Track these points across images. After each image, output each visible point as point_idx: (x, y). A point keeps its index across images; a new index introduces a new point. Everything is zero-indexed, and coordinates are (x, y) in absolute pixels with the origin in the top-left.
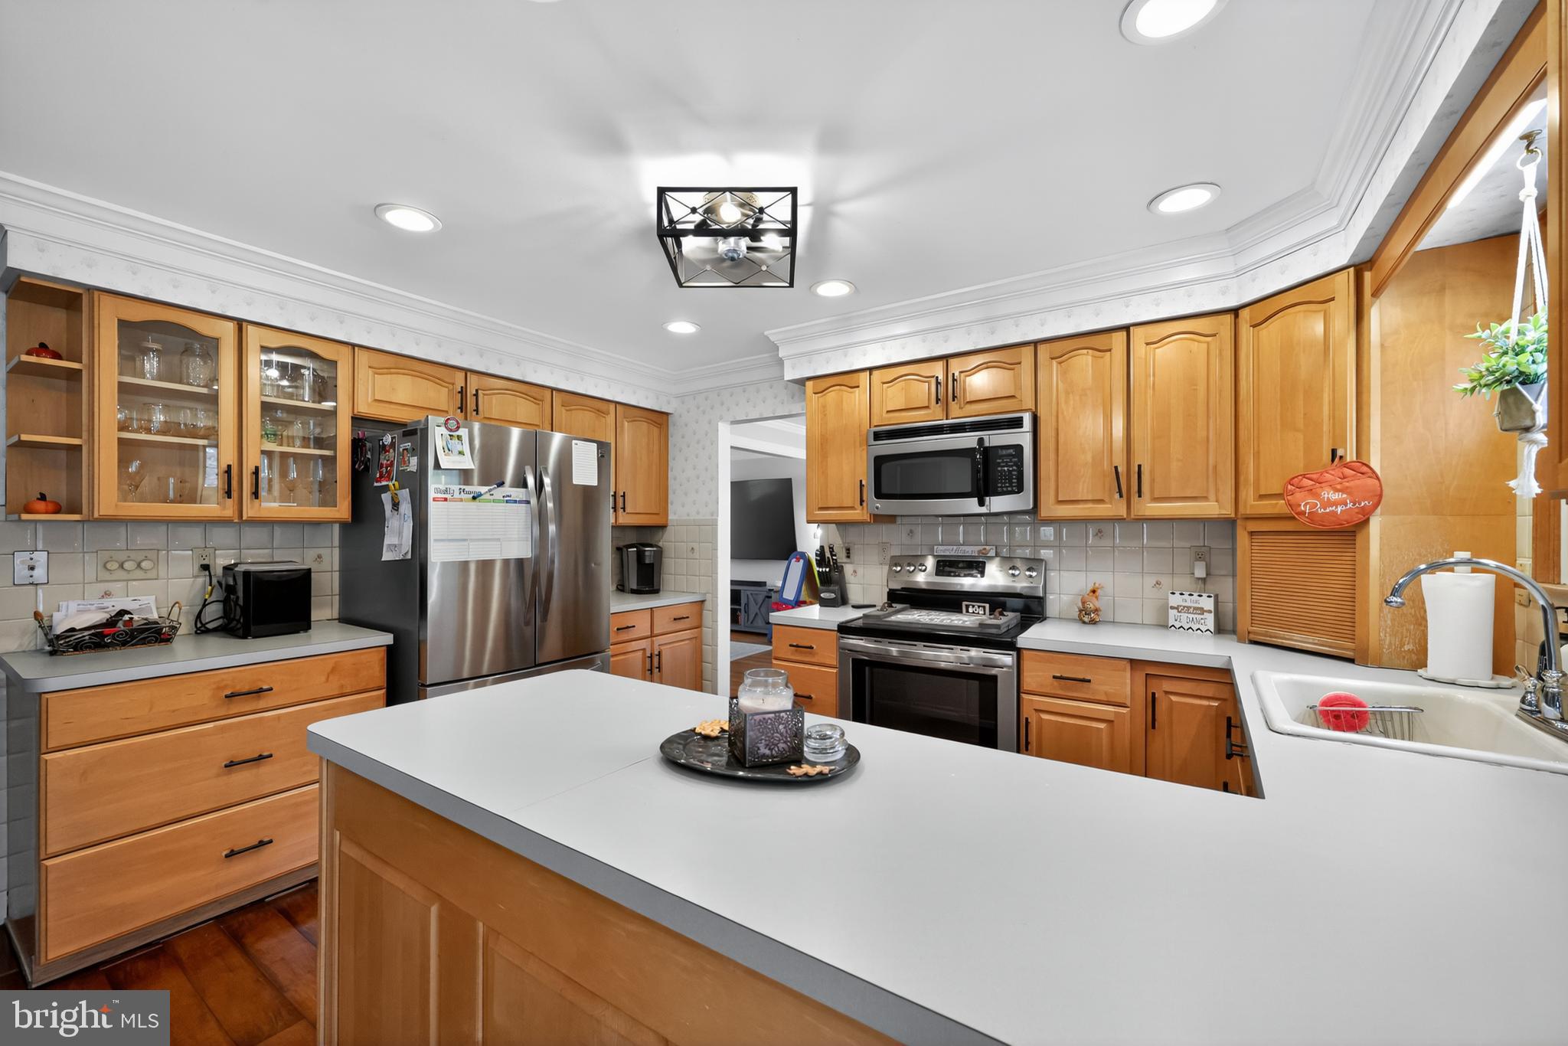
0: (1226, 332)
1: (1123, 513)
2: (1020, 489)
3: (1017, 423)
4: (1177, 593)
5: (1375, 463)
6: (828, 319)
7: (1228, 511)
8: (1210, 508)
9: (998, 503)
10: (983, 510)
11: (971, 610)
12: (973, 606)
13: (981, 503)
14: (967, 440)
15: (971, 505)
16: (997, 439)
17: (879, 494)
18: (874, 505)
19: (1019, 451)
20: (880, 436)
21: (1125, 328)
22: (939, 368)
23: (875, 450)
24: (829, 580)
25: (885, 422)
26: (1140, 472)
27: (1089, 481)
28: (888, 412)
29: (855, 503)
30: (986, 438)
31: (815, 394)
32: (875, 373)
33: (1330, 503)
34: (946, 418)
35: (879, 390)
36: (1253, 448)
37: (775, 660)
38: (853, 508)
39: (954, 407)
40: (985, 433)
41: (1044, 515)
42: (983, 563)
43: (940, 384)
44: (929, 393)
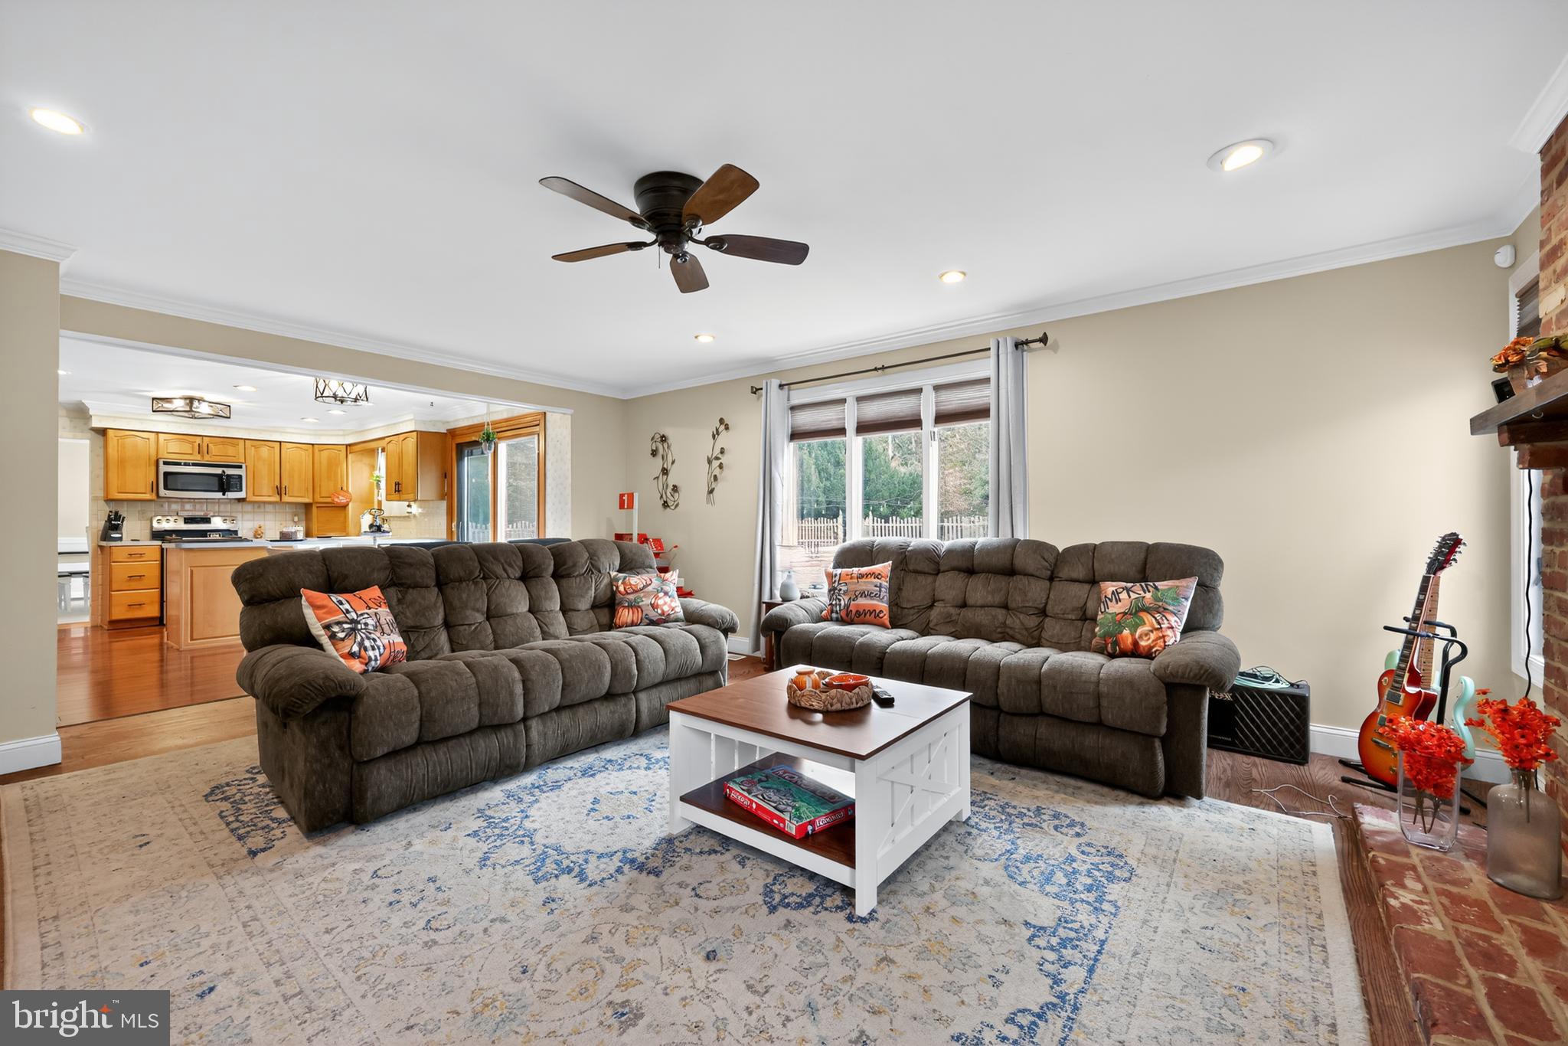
0: (311, 450)
1: (279, 499)
2: (241, 490)
3: (240, 467)
5: (350, 490)
7: (311, 501)
8: (306, 500)
9: (231, 495)
10: (224, 497)
12: (213, 534)
13: (224, 495)
14: (219, 471)
15: (219, 495)
16: (230, 471)
17: (166, 487)
18: (163, 492)
19: (240, 477)
20: (165, 463)
21: (280, 442)
22: (198, 440)
23: (163, 468)
24: (116, 528)
25: (165, 455)
26: (286, 488)
27: (266, 489)
28: (168, 453)
29: (147, 491)
30: (227, 471)
31: (116, 435)
32: (161, 435)
33: (341, 500)
34: (202, 460)
35: (163, 443)
36: (319, 484)
37: (113, 562)
38: (146, 493)
39: (206, 457)
40: (225, 469)
41: (249, 500)
42: (209, 518)
43: (199, 446)
44: (193, 449)
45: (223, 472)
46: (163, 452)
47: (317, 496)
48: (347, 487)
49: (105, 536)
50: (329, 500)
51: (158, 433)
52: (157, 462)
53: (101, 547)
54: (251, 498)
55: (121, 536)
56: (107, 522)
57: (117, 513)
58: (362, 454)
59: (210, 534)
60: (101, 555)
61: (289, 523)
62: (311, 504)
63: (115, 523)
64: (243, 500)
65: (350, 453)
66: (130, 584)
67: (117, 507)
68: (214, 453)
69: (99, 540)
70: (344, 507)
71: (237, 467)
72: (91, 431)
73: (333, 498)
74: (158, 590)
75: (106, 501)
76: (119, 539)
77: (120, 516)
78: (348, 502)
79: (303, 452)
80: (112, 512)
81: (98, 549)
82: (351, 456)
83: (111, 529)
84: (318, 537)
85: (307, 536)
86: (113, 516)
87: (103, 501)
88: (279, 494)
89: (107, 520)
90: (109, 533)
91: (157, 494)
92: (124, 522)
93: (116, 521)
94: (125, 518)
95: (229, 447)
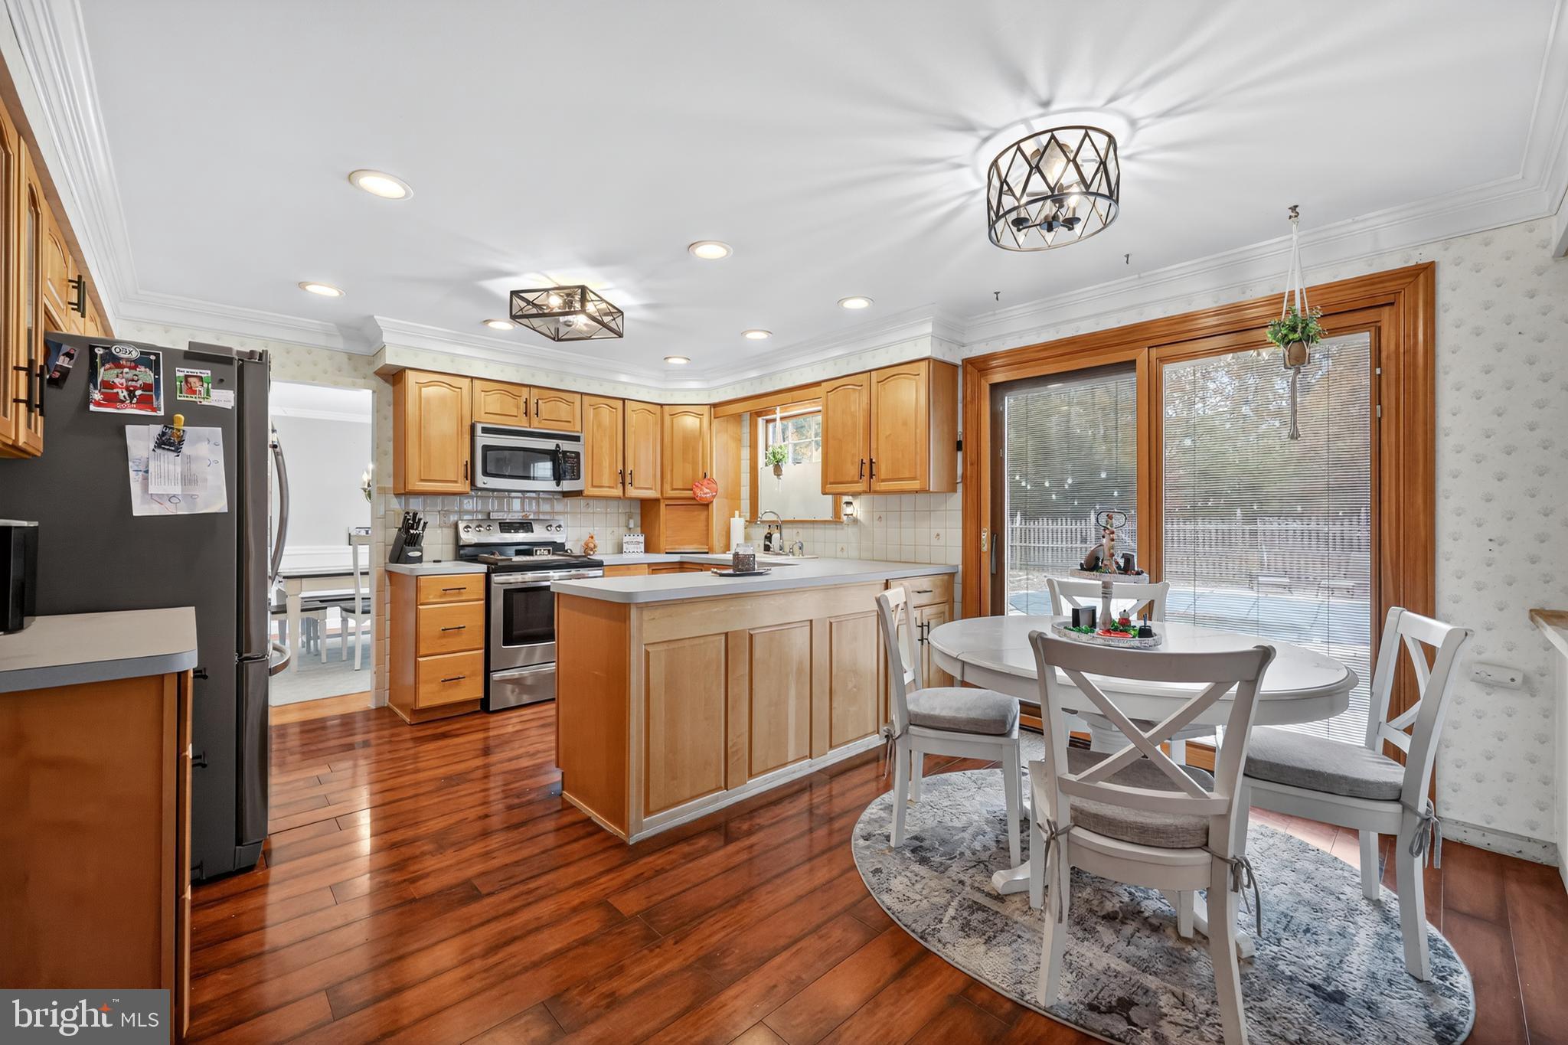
0: (659, 414)
1: (621, 494)
2: (578, 477)
4: (630, 535)
5: (715, 478)
7: (658, 495)
8: (650, 493)
9: (567, 485)
10: (559, 489)
11: (539, 553)
12: (542, 549)
13: (558, 485)
14: (549, 445)
15: (552, 485)
16: (566, 446)
17: (485, 473)
18: (481, 481)
19: (578, 454)
20: (485, 430)
21: (624, 400)
22: (525, 392)
23: (482, 440)
24: (414, 541)
25: (484, 420)
26: (631, 474)
27: (607, 476)
28: (486, 413)
29: (458, 478)
30: (560, 445)
31: (417, 383)
32: (476, 382)
33: (706, 493)
34: (530, 427)
35: (479, 396)
36: (670, 468)
37: (421, 604)
38: (456, 482)
39: (535, 421)
40: (560, 442)
41: (586, 493)
42: (531, 523)
43: (526, 403)
44: (518, 407)
45: (558, 446)
46: (483, 413)
47: (667, 487)
48: (711, 474)
49: (398, 555)
50: (689, 494)
51: (472, 378)
52: (473, 428)
53: (390, 573)
54: (591, 491)
55: (421, 556)
56: (400, 529)
57: (415, 515)
58: (727, 421)
59: (536, 551)
60: (391, 585)
61: (623, 530)
62: (657, 500)
63: (412, 531)
64: (578, 494)
65: (715, 418)
66: (444, 641)
67: (415, 505)
68: (543, 414)
69: (388, 561)
70: (706, 506)
71: (577, 439)
72: (377, 373)
73: (691, 490)
74: (482, 651)
75: (399, 494)
76: (419, 560)
77: (420, 520)
78: (714, 497)
79: (650, 417)
80: (408, 513)
81: (386, 571)
82: (715, 423)
83: (405, 543)
84: (667, 553)
85: (647, 550)
86: (409, 519)
87: (394, 494)
88: (623, 484)
89: (401, 526)
90: (402, 547)
91: (473, 483)
92: (423, 530)
93: (413, 529)
94: (425, 524)
95: (563, 406)
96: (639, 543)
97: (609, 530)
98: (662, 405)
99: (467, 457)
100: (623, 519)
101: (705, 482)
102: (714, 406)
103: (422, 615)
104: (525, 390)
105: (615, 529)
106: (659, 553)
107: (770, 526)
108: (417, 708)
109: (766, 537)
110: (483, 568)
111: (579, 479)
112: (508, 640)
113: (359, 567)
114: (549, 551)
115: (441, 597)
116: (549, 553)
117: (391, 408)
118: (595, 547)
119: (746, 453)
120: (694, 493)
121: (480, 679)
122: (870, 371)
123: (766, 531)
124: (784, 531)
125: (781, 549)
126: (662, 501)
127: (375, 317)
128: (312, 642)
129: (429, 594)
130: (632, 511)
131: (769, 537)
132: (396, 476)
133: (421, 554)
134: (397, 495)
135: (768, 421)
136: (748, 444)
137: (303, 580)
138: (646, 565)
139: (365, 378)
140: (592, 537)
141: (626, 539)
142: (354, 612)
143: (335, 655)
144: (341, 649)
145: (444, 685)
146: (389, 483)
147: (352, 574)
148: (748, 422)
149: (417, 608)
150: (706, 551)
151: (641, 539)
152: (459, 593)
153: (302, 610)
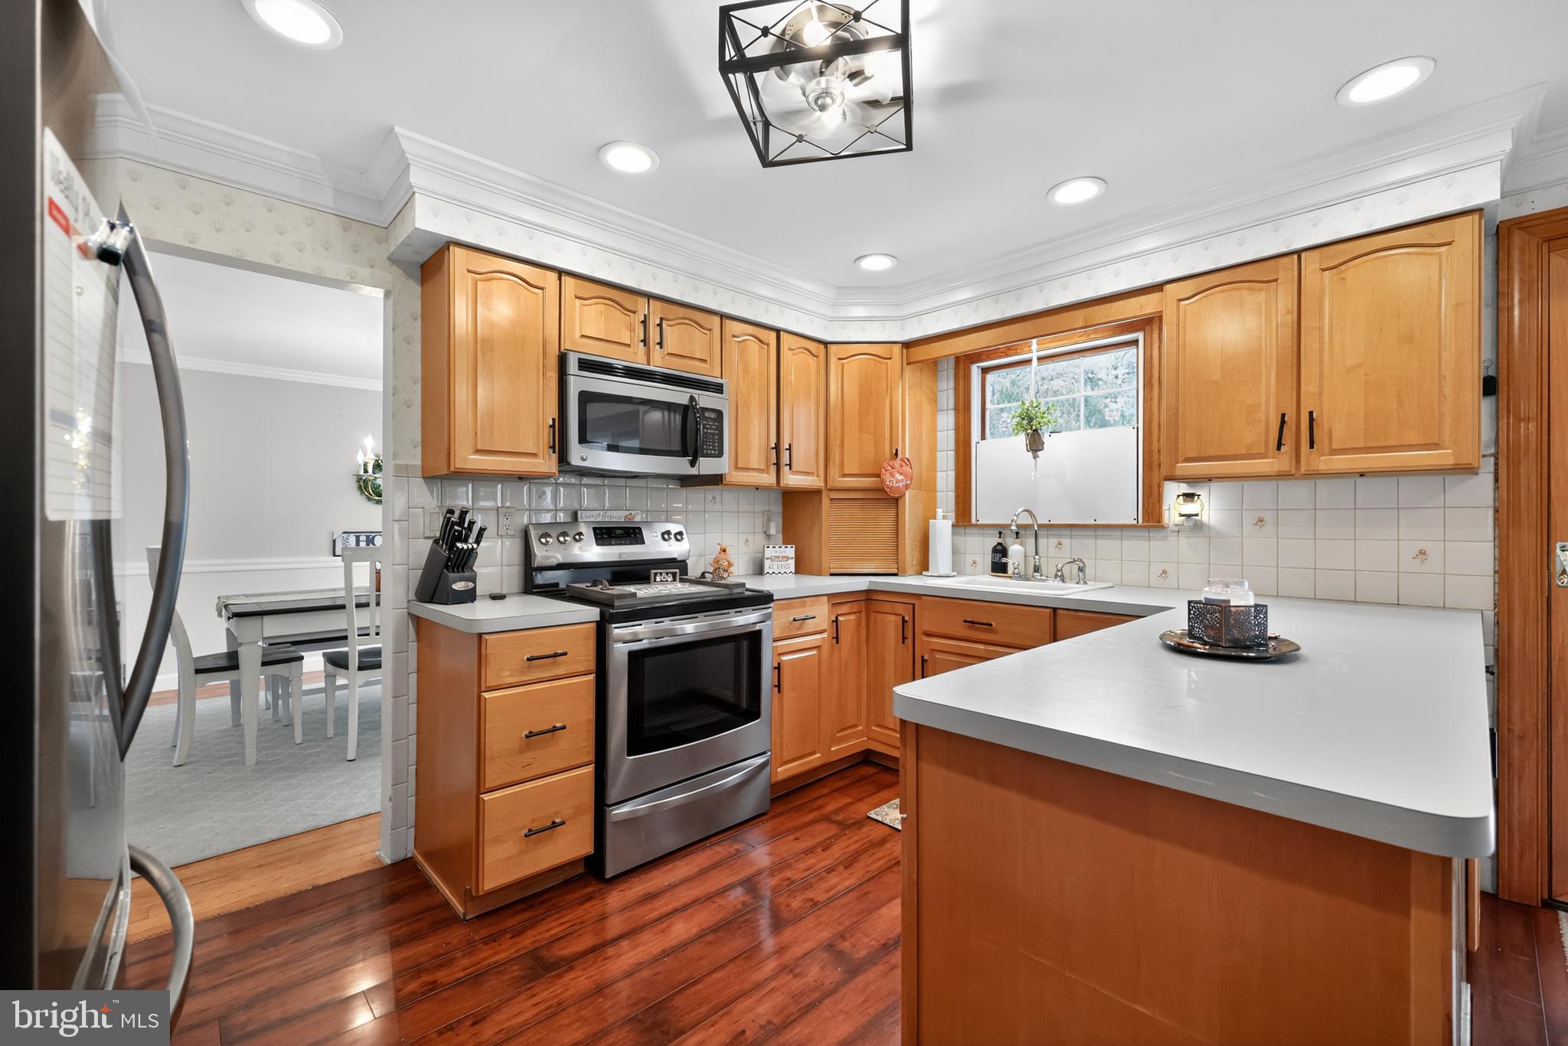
0: (823, 357)
1: (771, 482)
2: (720, 454)
3: (720, 390)
4: (771, 547)
6: (530, 178)
7: (821, 484)
9: (705, 466)
10: (694, 471)
11: (658, 579)
12: (661, 574)
13: (693, 464)
14: (679, 396)
15: (680, 465)
16: (703, 400)
17: (584, 441)
18: (578, 454)
19: (720, 413)
20: (586, 365)
21: (778, 331)
22: (642, 304)
23: (579, 382)
24: (462, 562)
25: (580, 348)
26: (790, 449)
27: (756, 452)
28: (583, 336)
29: (538, 449)
30: (696, 396)
31: (469, 271)
32: (566, 279)
33: (898, 481)
34: (649, 364)
35: (573, 306)
36: (838, 442)
37: (490, 689)
38: (534, 455)
39: (657, 353)
40: (695, 393)
41: (728, 479)
42: (640, 529)
43: (644, 322)
44: (632, 330)
45: (692, 399)
46: (578, 335)
47: (834, 472)
48: (903, 452)
49: (432, 588)
50: (870, 482)
51: (560, 272)
52: (562, 359)
53: (417, 621)
54: (731, 477)
55: (475, 587)
56: (436, 542)
57: (463, 514)
58: (921, 370)
59: (656, 574)
60: (419, 640)
61: (759, 539)
62: (817, 492)
63: (459, 545)
64: (716, 480)
65: (908, 364)
66: (527, 757)
67: (463, 497)
68: (670, 345)
69: (412, 596)
70: (895, 501)
71: (718, 388)
72: (393, 260)
73: (878, 476)
74: (591, 768)
75: (434, 477)
76: (470, 596)
77: (472, 523)
78: (907, 487)
79: (812, 361)
80: (451, 512)
81: (409, 614)
82: (908, 370)
83: (447, 567)
84: (832, 575)
85: (799, 570)
86: (454, 524)
87: (424, 478)
88: (778, 464)
89: (438, 535)
90: (442, 572)
91: (563, 459)
92: (478, 541)
93: (461, 541)
94: (482, 530)
95: (697, 333)
96: (787, 558)
97: (742, 538)
98: (826, 344)
99: (553, 412)
100: (759, 523)
101: (897, 463)
102: (907, 345)
103: (490, 712)
104: (642, 302)
105: (751, 538)
106: (820, 575)
107: (1000, 533)
108: (481, 893)
109: (995, 550)
110: (592, 613)
111: (721, 456)
112: (636, 744)
113: (355, 593)
114: (674, 575)
115: (523, 673)
116: (674, 580)
117: (418, 323)
118: (730, 565)
119: (946, 421)
120: (883, 481)
121: (588, 820)
122: (1298, 253)
123: (994, 541)
124: (1042, 541)
125: (1037, 569)
126: (824, 493)
127: (397, 129)
128: (280, 702)
129: (503, 667)
130: (772, 508)
131: (1001, 551)
132: (426, 445)
133: (473, 585)
134: (430, 478)
135: (985, 371)
136: (952, 405)
137: (266, 618)
138: (826, 598)
139: (372, 267)
140: (724, 551)
141: (769, 552)
142: (346, 668)
143: (315, 722)
144: (324, 712)
145: (527, 842)
146: (414, 458)
147: (343, 607)
148: (952, 372)
149: (479, 697)
150: (895, 571)
151: (790, 551)
152: (554, 663)
153: (264, 664)
